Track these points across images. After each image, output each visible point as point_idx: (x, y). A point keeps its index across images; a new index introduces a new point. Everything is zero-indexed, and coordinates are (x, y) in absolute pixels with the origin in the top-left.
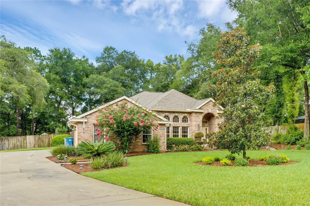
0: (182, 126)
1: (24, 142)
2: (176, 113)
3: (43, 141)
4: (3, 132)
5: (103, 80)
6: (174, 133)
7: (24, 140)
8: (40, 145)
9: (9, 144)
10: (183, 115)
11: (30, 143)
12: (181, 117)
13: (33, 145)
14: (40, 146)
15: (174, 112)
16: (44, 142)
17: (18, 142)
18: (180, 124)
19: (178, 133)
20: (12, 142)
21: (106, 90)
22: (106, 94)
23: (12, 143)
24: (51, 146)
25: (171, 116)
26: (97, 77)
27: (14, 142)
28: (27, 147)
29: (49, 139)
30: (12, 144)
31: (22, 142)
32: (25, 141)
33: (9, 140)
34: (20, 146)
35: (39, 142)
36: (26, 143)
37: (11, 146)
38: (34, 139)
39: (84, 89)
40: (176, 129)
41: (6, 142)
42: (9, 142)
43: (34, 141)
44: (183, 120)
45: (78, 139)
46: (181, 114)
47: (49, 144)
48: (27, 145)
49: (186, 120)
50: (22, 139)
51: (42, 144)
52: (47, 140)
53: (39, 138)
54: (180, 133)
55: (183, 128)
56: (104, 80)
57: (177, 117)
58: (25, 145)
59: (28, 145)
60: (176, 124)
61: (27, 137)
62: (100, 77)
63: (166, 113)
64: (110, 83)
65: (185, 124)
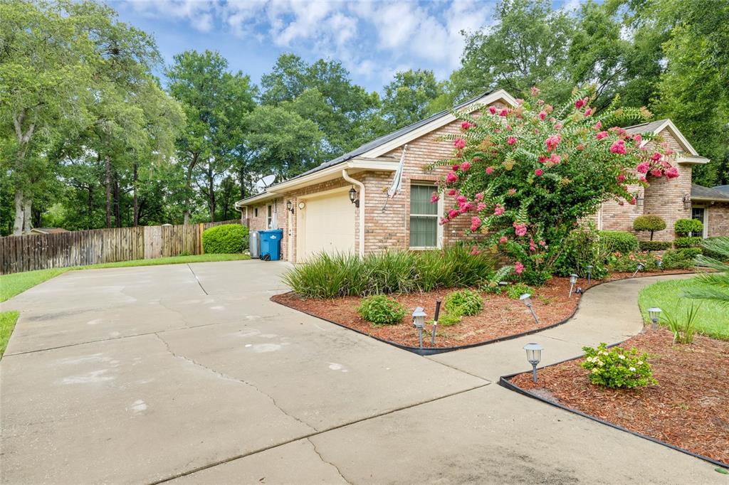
1: (137, 241)
3: (181, 240)
4: (80, 223)
5: (283, 116)
7: (138, 238)
8: (174, 250)
9: (102, 247)
11: (152, 244)
13: (158, 249)
14: (174, 253)
16: (184, 243)
17: (124, 242)
20: (109, 241)
21: (290, 137)
22: (290, 144)
23: (109, 243)
24: (198, 252)
26: (271, 110)
27: (114, 242)
28: (145, 254)
29: (195, 234)
30: (109, 247)
31: (134, 243)
32: (140, 239)
33: (102, 236)
34: (128, 251)
35: (173, 241)
36: (144, 245)
37: (108, 251)
38: (160, 234)
39: (244, 135)
41: (96, 241)
42: (102, 241)
43: (160, 240)
45: (367, 232)
47: (195, 246)
48: (145, 250)
50: (134, 234)
51: (179, 247)
52: (190, 238)
53: (173, 233)
56: (286, 117)
58: (141, 248)
59: (148, 249)
61: (145, 231)
62: (278, 110)
64: (297, 123)
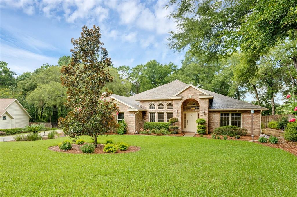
0: (167, 112)
2: (161, 101)
6: (159, 118)
10: (168, 102)
12: (165, 104)
15: (158, 101)
18: (165, 110)
19: (163, 118)
25: (156, 104)
40: (161, 115)
44: (168, 107)
46: (165, 102)
49: (171, 106)
54: (165, 118)
55: (168, 114)
57: (162, 104)
60: (161, 111)
63: (151, 101)
65: (170, 111)
